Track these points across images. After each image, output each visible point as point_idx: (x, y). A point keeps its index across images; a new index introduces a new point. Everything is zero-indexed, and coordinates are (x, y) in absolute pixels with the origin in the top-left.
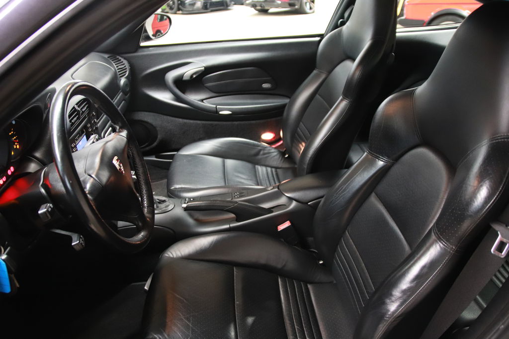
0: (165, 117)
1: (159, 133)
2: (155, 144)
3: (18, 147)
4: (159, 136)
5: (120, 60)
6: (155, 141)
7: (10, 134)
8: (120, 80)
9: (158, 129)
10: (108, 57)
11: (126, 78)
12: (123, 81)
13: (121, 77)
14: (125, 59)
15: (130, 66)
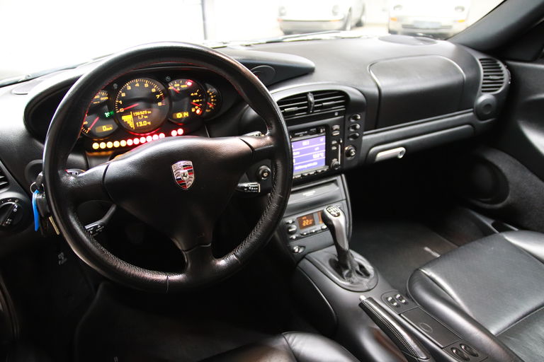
0: (530, 175)
1: (510, 192)
2: (499, 205)
3: (198, 112)
4: (509, 198)
5: (500, 68)
6: (501, 202)
7: (192, 94)
8: (481, 95)
9: (511, 186)
10: (480, 60)
11: (494, 95)
12: (484, 98)
13: (483, 91)
14: (509, 67)
15: (511, 80)
